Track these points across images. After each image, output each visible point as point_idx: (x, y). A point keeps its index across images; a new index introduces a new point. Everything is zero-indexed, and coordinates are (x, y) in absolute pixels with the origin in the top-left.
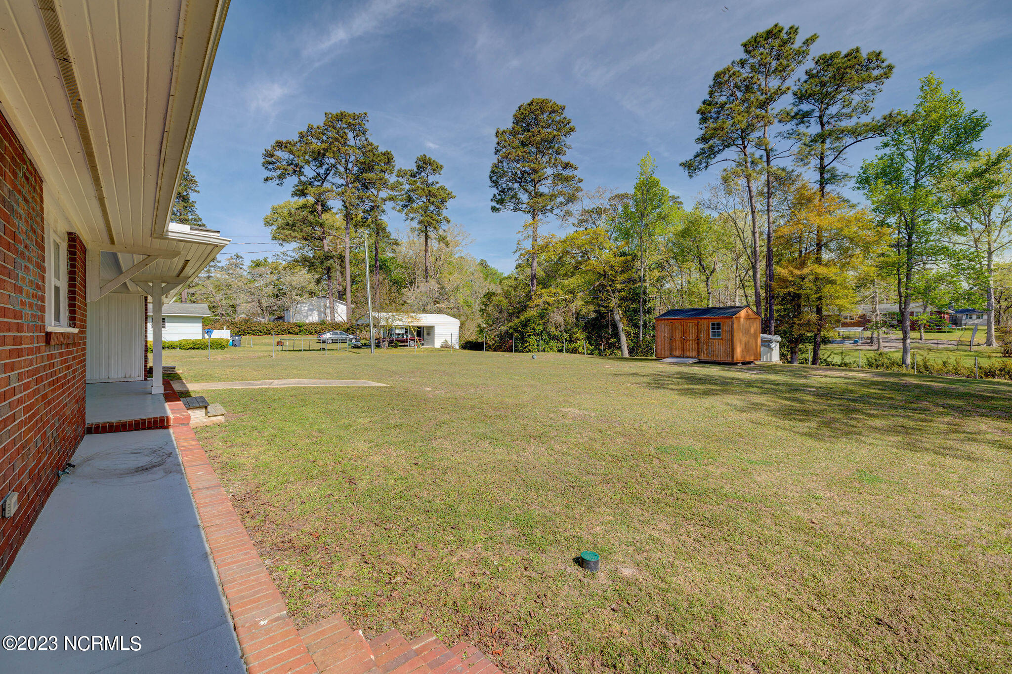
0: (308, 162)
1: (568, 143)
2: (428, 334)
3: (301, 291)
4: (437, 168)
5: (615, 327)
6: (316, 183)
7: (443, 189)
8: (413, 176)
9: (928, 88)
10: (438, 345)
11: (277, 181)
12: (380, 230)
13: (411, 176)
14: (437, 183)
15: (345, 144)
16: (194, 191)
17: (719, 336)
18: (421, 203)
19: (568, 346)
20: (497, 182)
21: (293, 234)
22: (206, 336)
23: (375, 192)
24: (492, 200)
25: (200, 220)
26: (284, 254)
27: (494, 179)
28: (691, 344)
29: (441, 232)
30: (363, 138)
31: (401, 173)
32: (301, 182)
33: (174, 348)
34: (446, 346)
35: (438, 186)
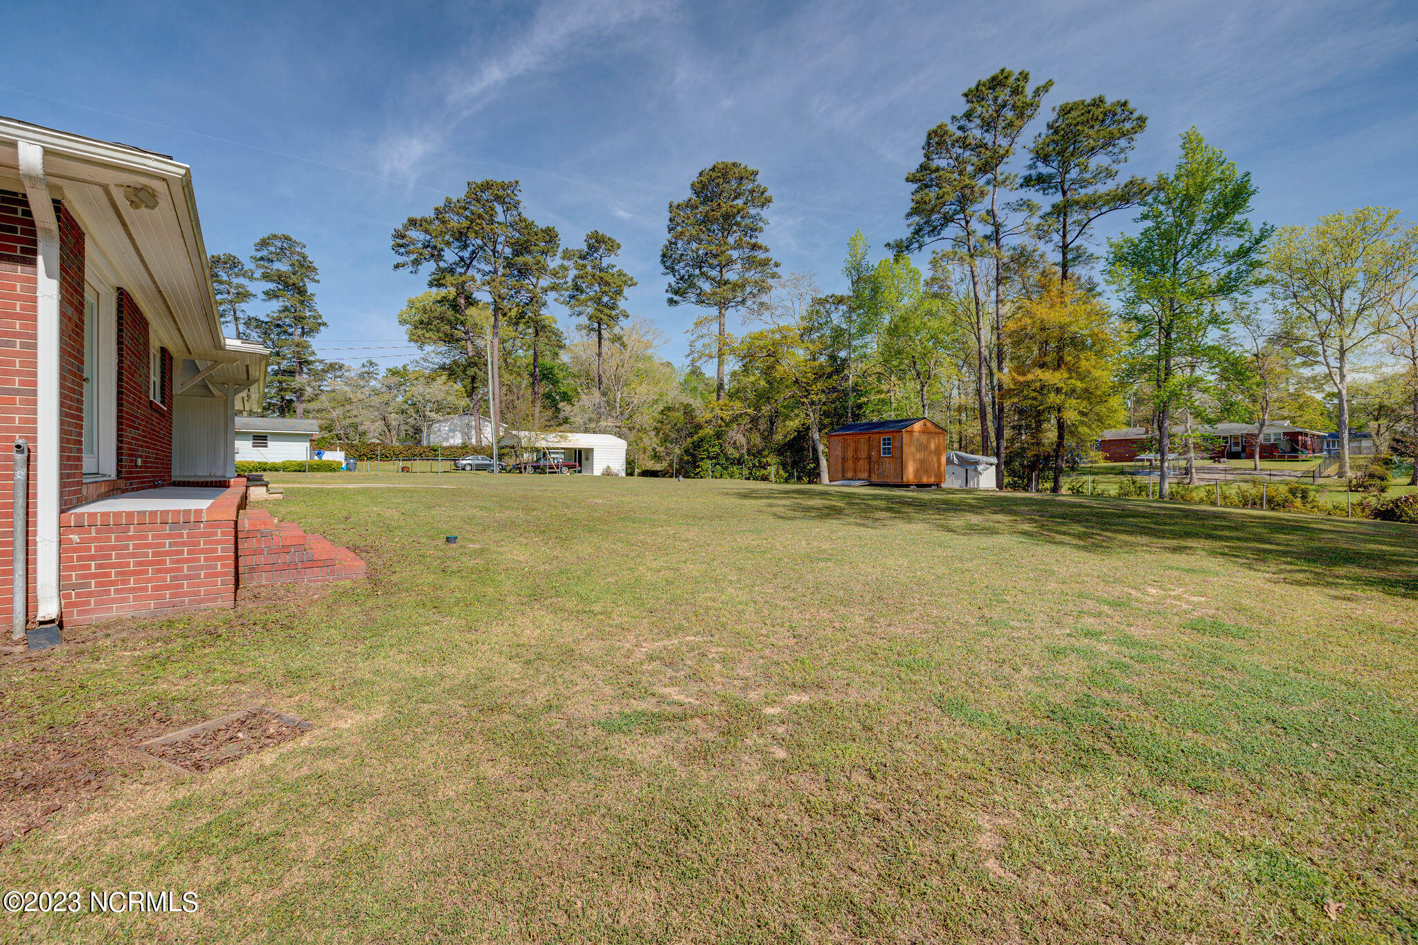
0: (448, 244)
1: (764, 217)
2: (587, 459)
3: (439, 408)
4: (612, 246)
5: (815, 450)
6: (459, 270)
7: (620, 274)
8: (583, 257)
9: (1190, 144)
10: (598, 471)
11: (411, 269)
12: (540, 328)
13: (580, 258)
14: (614, 266)
15: (492, 222)
16: (314, 280)
17: (889, 453)
18: (592, 293)
19: (757, 472)
20: (673, 268)
21: (427, 335)
22: (316, 458)
23: (534, 280)
24: (667, 291)
25: (320, 317)
26: (425, 360)
27: (668, 264)
28: (863, 464)
29: (617, 330)
30: (515, 213)
31: (567, 255)
32: (439, 269)
33: (276, 470)
34: (608, 473)
35: (615, 270)
